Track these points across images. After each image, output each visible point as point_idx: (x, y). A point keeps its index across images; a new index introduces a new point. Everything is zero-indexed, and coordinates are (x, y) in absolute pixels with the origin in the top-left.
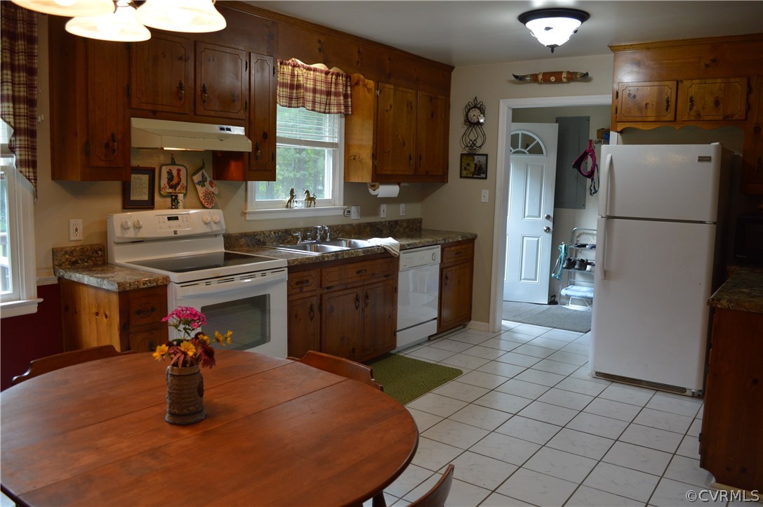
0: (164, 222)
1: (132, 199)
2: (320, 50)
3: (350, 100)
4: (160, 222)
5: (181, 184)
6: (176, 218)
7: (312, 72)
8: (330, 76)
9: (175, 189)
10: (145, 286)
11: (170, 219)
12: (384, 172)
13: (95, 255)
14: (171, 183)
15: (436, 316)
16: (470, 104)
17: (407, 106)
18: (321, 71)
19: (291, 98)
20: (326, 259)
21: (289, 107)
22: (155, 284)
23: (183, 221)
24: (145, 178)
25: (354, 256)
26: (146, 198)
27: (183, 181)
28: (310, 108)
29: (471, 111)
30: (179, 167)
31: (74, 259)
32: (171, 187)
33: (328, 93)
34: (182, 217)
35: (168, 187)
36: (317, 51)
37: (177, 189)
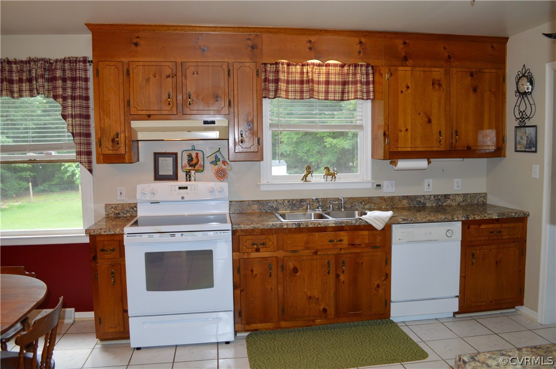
0: (175, 190)
1: (160, 174)
2: (310, 49)
3: (371, 86)
4: (171, 191)
5: (199, 163)
6: (186, 188)
7: (324, 68)
8: (346, 68)
9: (194, 167)
10: (106, 233)
11: (180, 188)
12: (400, 150)
13: (131, 210)
14: (191, 163)
15: (458, 294)
16: (519, 73)
17: (433, 84)
18: (335, 65)
19: (302, 92)
20: (286, 227)
21: (300, 99)
22: (113, 233)
23: (191, 190)
24: (170, 160)
25: (322, 226)
26: (171, 173)
27: (201, 162)
28: (323, 98)
29: (520, 81)
30: (197, 152)
31: (117, 212)
32: (191, 166)
33: (344, 83)
34: (191, 187)
35: (188, 166)
36: (308, 50)
37: (196, 167)
